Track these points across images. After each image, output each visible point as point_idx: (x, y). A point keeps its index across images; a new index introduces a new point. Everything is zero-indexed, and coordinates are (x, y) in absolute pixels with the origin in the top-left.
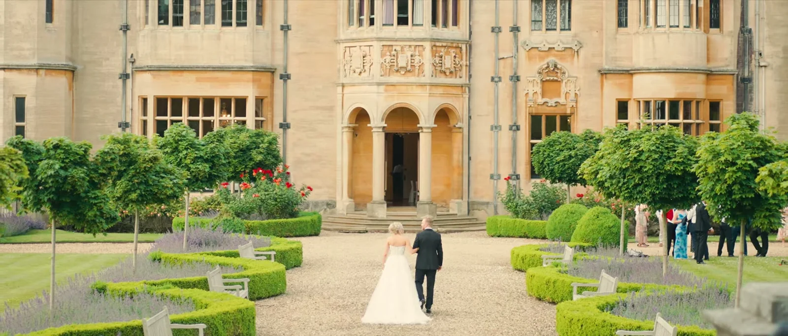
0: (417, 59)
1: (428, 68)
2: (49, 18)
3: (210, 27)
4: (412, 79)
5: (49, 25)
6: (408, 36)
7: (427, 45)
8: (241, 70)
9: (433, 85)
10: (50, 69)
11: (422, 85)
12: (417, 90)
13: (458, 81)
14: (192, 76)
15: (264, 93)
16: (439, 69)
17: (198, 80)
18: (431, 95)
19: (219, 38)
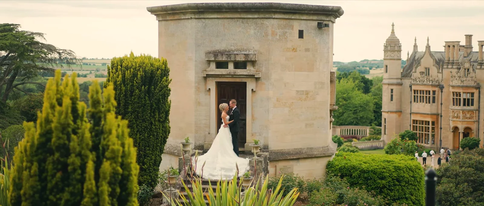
0: (459, 114)
1: (461, 117)
2: (392, 100)
3: (423, 103)
4: (458, 120)
5: (392, 102)
6: (457, 109)
7: (461, 111)
8: (428, 114)
9: (462, 121)
10: (392, 112)
11: (460, 121)
12: (459, 123)
13: (472, 120)
14: (419, 115)
15: (435, 120)
16: (464, 117)
17: (421, 116)
18: (462, 124)
19: (424, 106)
